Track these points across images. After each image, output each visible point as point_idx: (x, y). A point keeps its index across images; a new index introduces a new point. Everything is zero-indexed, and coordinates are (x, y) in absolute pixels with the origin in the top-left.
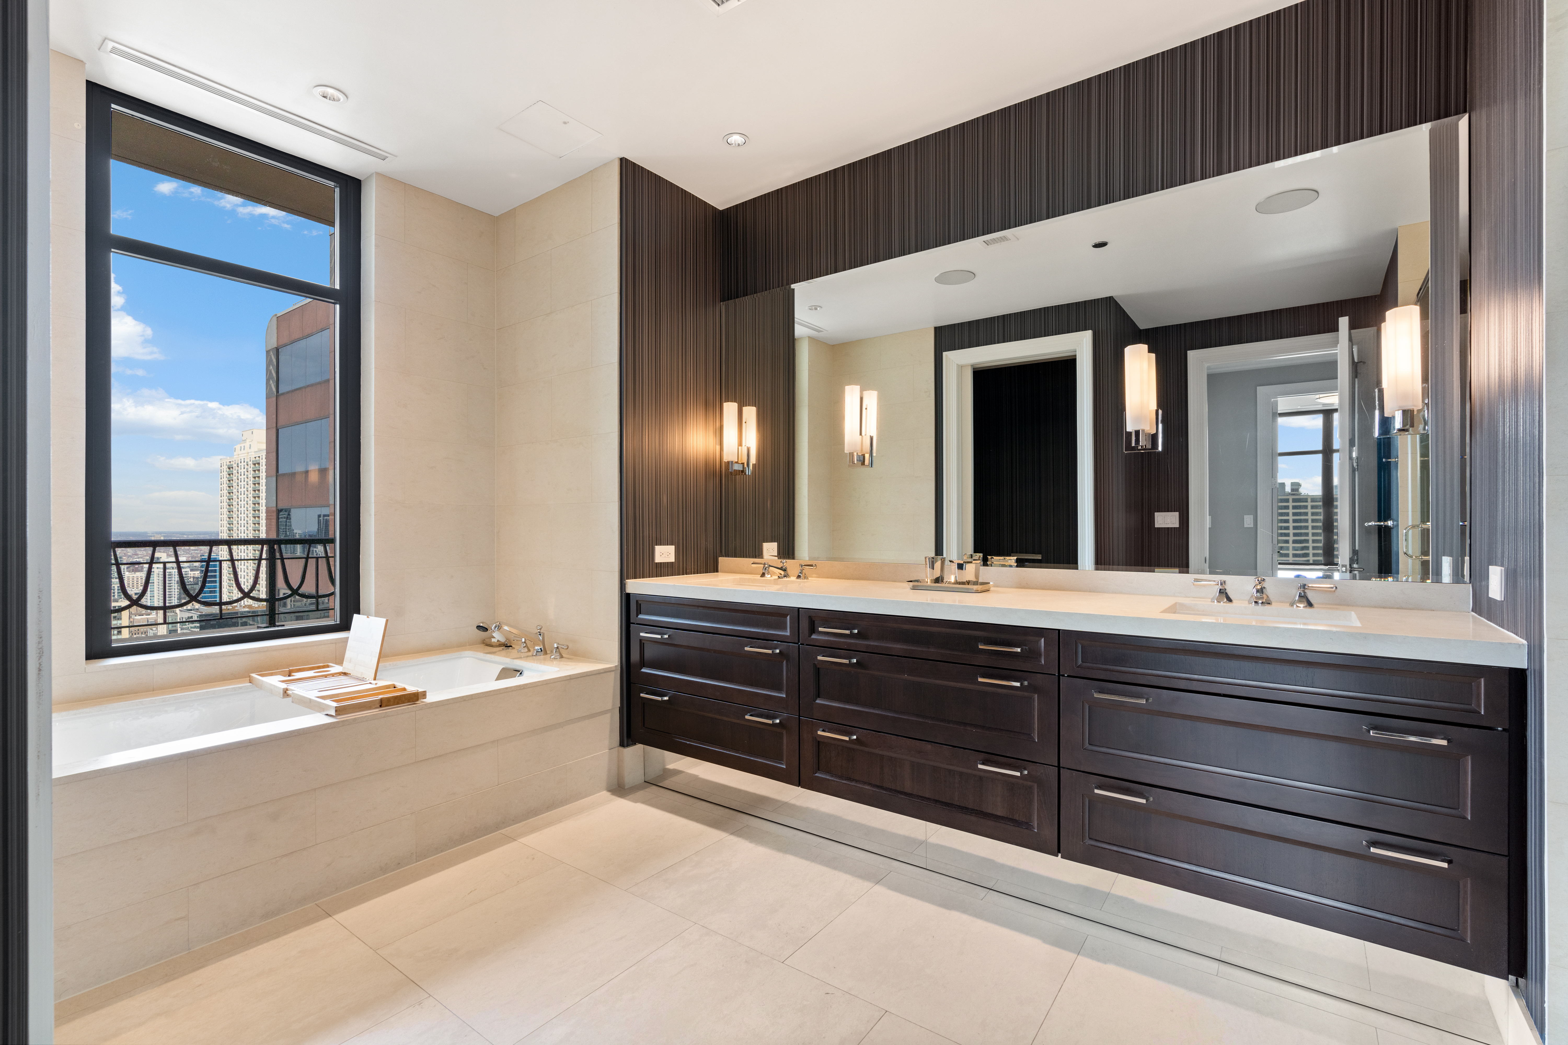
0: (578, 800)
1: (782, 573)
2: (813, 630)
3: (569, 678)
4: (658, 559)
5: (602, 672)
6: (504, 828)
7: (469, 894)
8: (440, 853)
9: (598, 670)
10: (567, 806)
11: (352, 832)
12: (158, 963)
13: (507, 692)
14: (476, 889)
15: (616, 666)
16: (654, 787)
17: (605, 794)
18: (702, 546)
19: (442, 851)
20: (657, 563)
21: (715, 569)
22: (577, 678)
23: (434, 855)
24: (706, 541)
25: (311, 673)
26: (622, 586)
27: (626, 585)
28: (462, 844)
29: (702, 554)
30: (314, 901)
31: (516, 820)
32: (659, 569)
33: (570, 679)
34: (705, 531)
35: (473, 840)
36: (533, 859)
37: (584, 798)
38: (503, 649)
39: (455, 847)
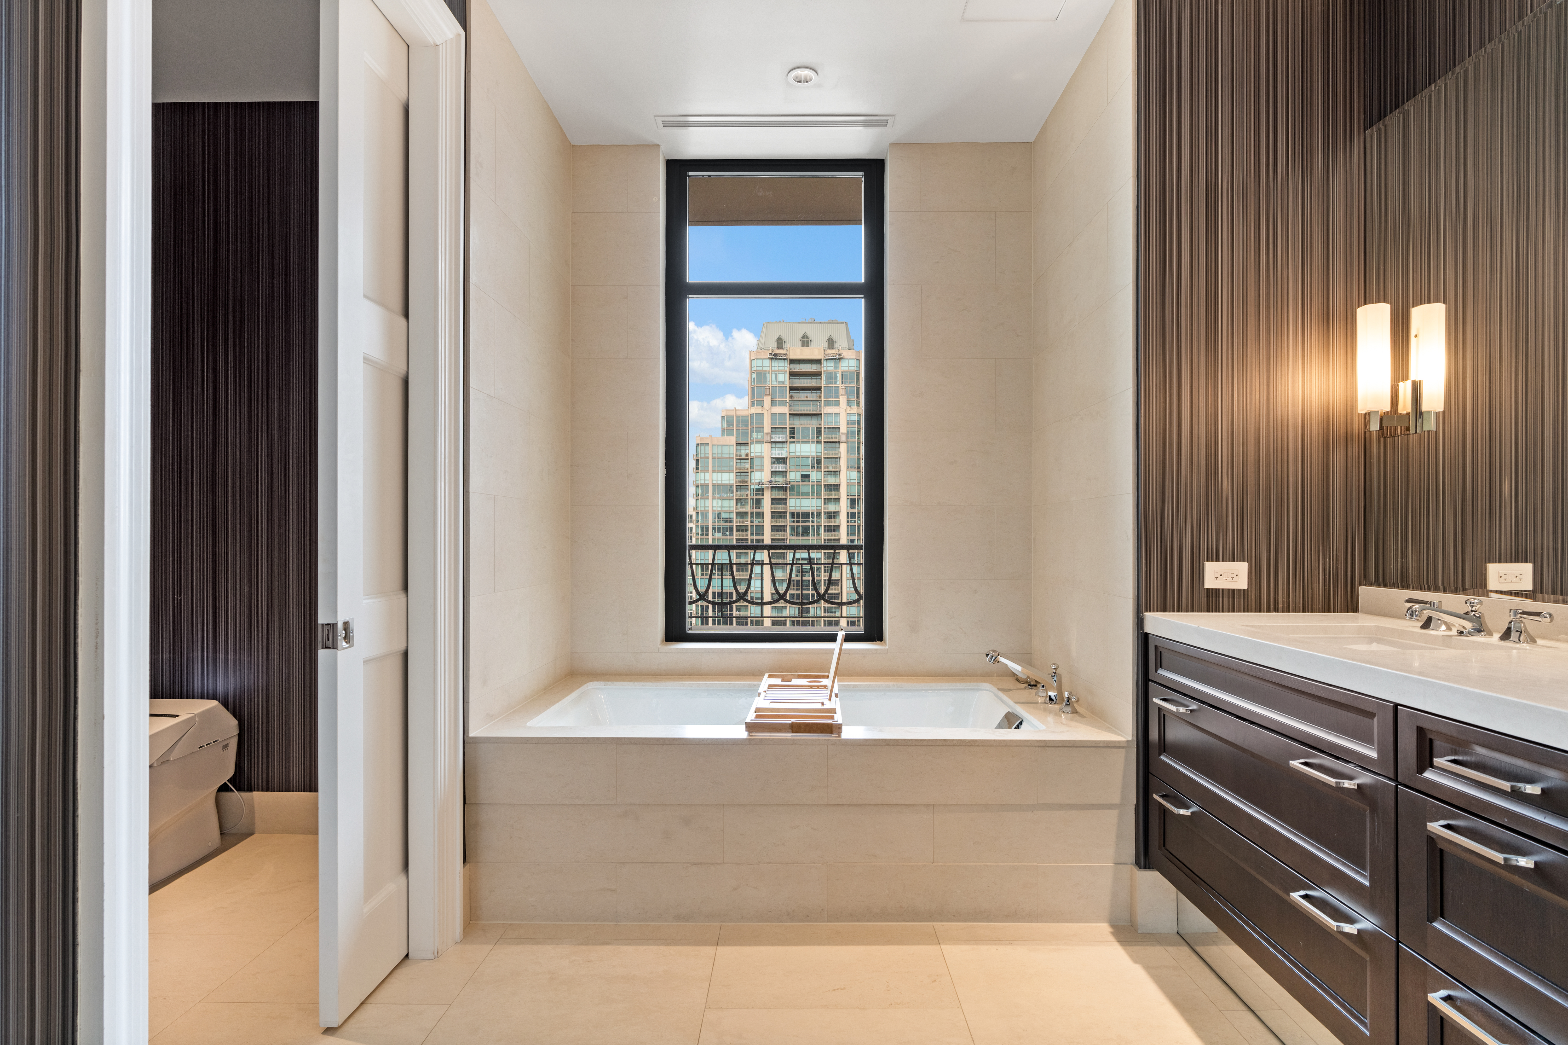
0: (1058, 922)
1: (1468, 625)
2: (1425, 761)
3: (1042, 744)
4: (1210, 583)
5: (1101, 745)
6: (941, 921)
7: (834, 990)
8: (855, 922)
9: (1095, 741)
10: (1038, 924)
11: (759, 863)
12: (595, 923)
13: (946, 745)
14: (844, 989)
15: (1128, 741)
16: (1186, 949)
17: (1104, 928)
18: (1315, 564)
19: (858, 921)
20: (1208, 590)
21: (1351, 606)
22: (1056, 747)
23: (849, 922)
24: (1326, 555)
25: (804, 682)
26: (1139, 622)
27: (1144, 621)
28: (884, 921)
29: (1315, 579)
30: (721, 922)
31: (957, 917)
32: (1214, 599)
33: (1046, 746)
34: (1324, 540)
35: (897, 921)
36: (935, 981)
37: (1068, 922)
38: (1025, 688)
39: (874, 921)
